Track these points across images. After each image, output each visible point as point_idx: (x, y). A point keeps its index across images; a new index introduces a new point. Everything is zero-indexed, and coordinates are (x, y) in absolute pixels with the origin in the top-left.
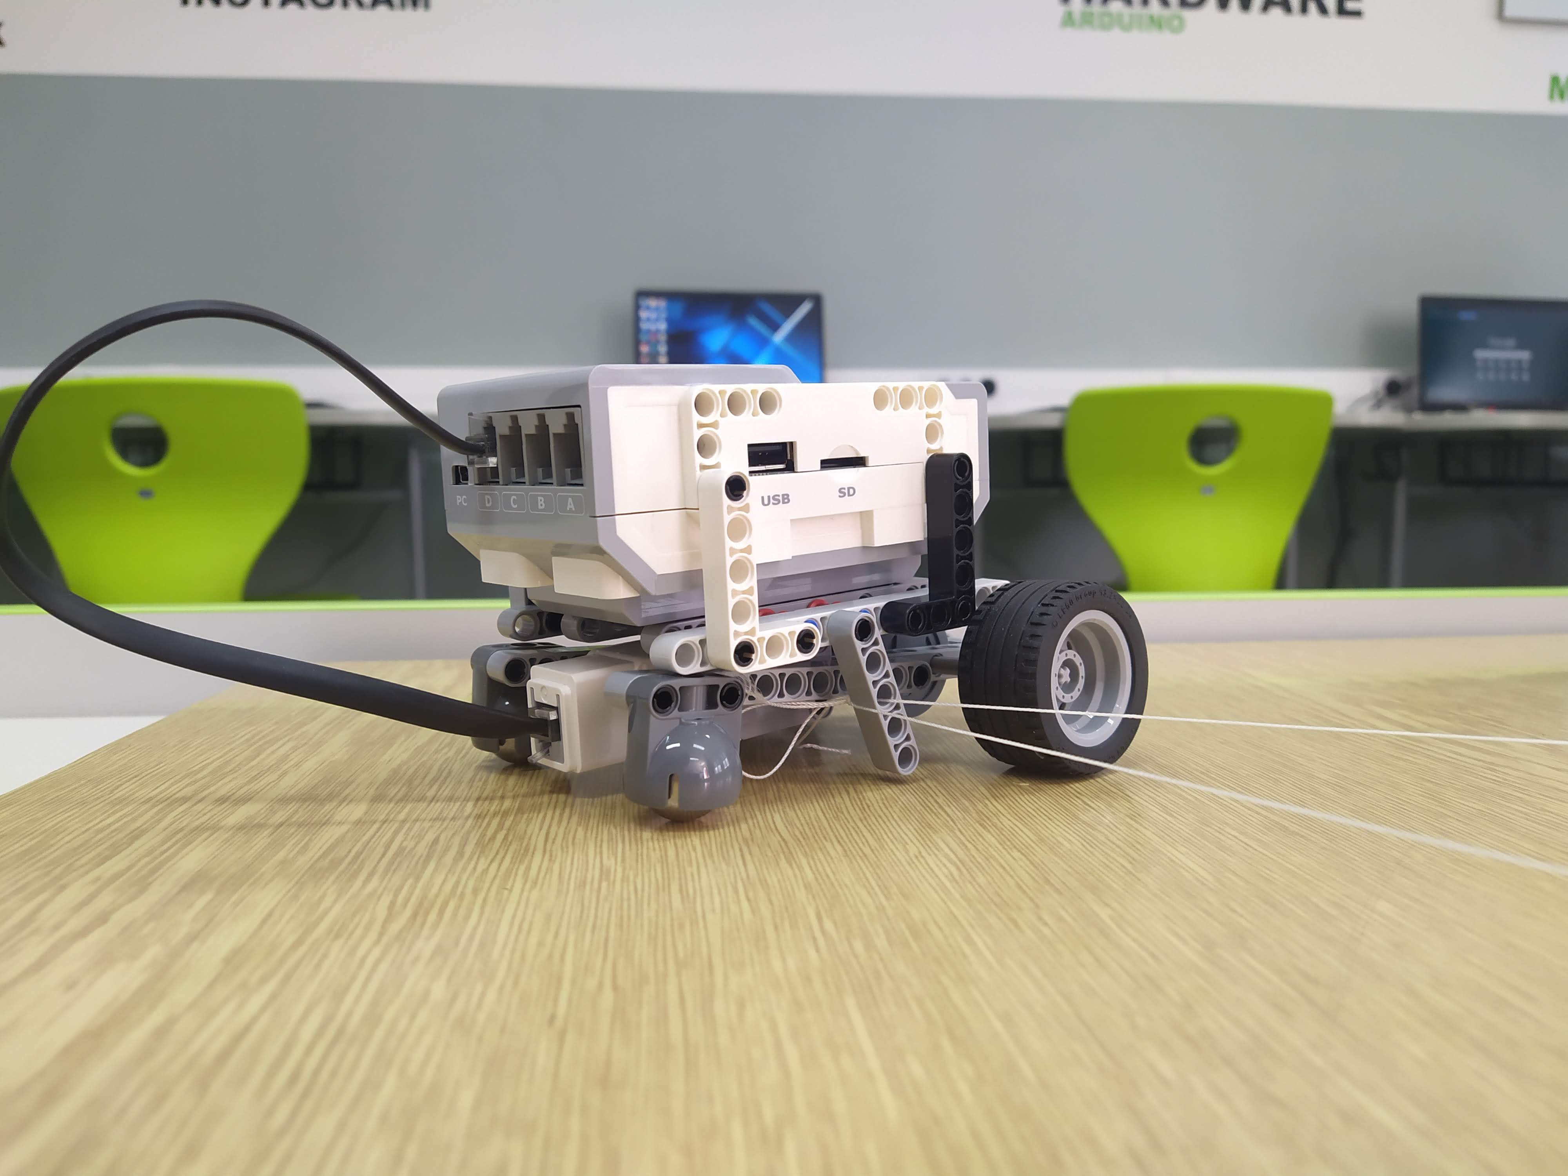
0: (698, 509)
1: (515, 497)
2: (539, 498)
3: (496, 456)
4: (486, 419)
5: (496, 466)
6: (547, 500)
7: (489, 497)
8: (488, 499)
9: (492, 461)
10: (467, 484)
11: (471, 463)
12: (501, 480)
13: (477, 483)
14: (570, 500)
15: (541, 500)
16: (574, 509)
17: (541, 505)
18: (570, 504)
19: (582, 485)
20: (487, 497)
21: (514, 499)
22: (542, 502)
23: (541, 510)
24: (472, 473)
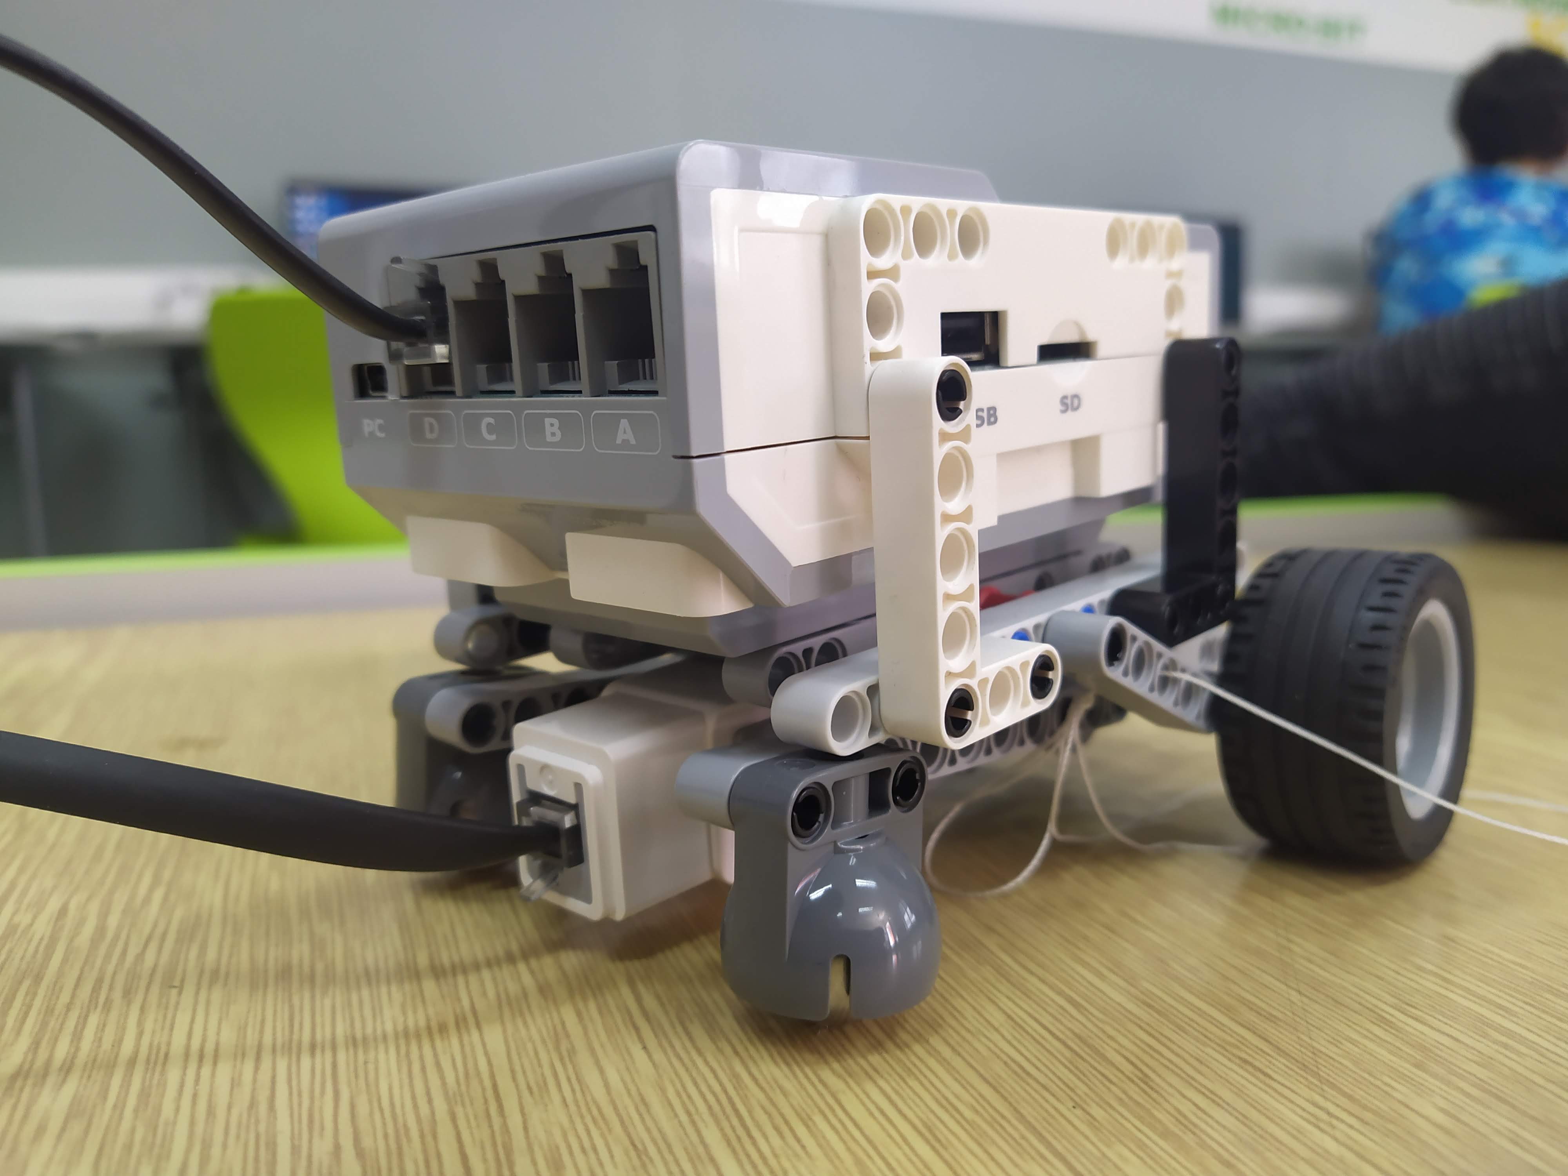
0: (868, 438)
1: (491, 420)
2: (548, 421)
3: (444, 341)
4: (424, 270)
5: (446, 361)
6: (566, 422)
7: (432, 420)
8: (431, 425)
9: (440, 351)
10: (384, 397)
11: (395, 356)
12: (458, 387)
13: (405, 394)
14: (624, 423)
15: (552, 425)
16: (633, 442)
17: (553, 434)
18: (625, 432)
19: (655, 393)
20: (428, 420)
21: (489, 424)
22: (555, 428)
23: (552, 445)
24: (394, 377)
